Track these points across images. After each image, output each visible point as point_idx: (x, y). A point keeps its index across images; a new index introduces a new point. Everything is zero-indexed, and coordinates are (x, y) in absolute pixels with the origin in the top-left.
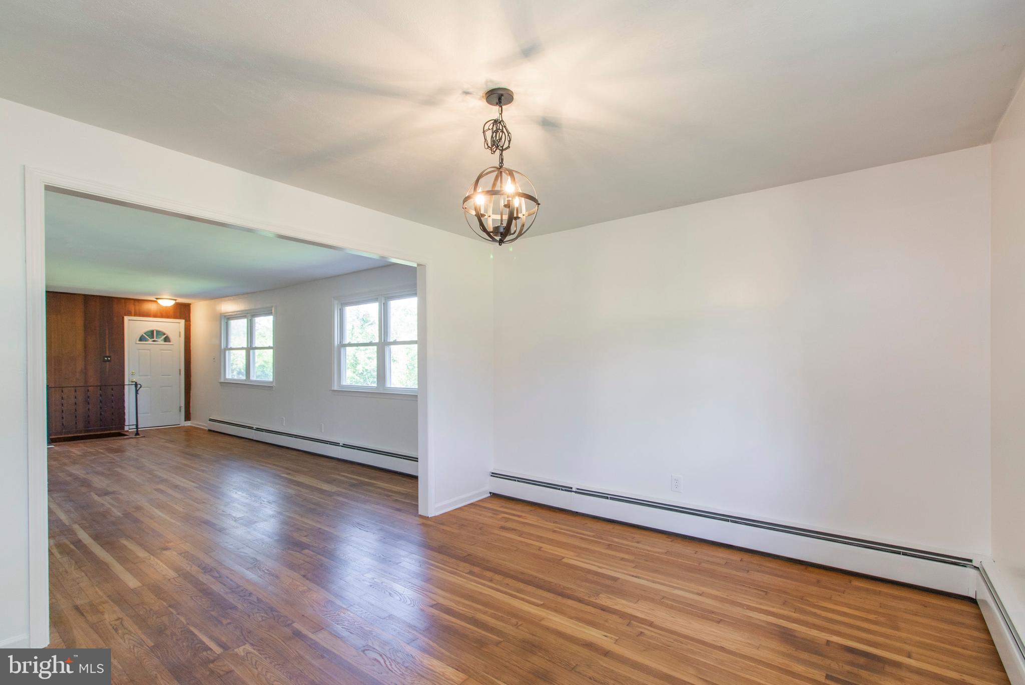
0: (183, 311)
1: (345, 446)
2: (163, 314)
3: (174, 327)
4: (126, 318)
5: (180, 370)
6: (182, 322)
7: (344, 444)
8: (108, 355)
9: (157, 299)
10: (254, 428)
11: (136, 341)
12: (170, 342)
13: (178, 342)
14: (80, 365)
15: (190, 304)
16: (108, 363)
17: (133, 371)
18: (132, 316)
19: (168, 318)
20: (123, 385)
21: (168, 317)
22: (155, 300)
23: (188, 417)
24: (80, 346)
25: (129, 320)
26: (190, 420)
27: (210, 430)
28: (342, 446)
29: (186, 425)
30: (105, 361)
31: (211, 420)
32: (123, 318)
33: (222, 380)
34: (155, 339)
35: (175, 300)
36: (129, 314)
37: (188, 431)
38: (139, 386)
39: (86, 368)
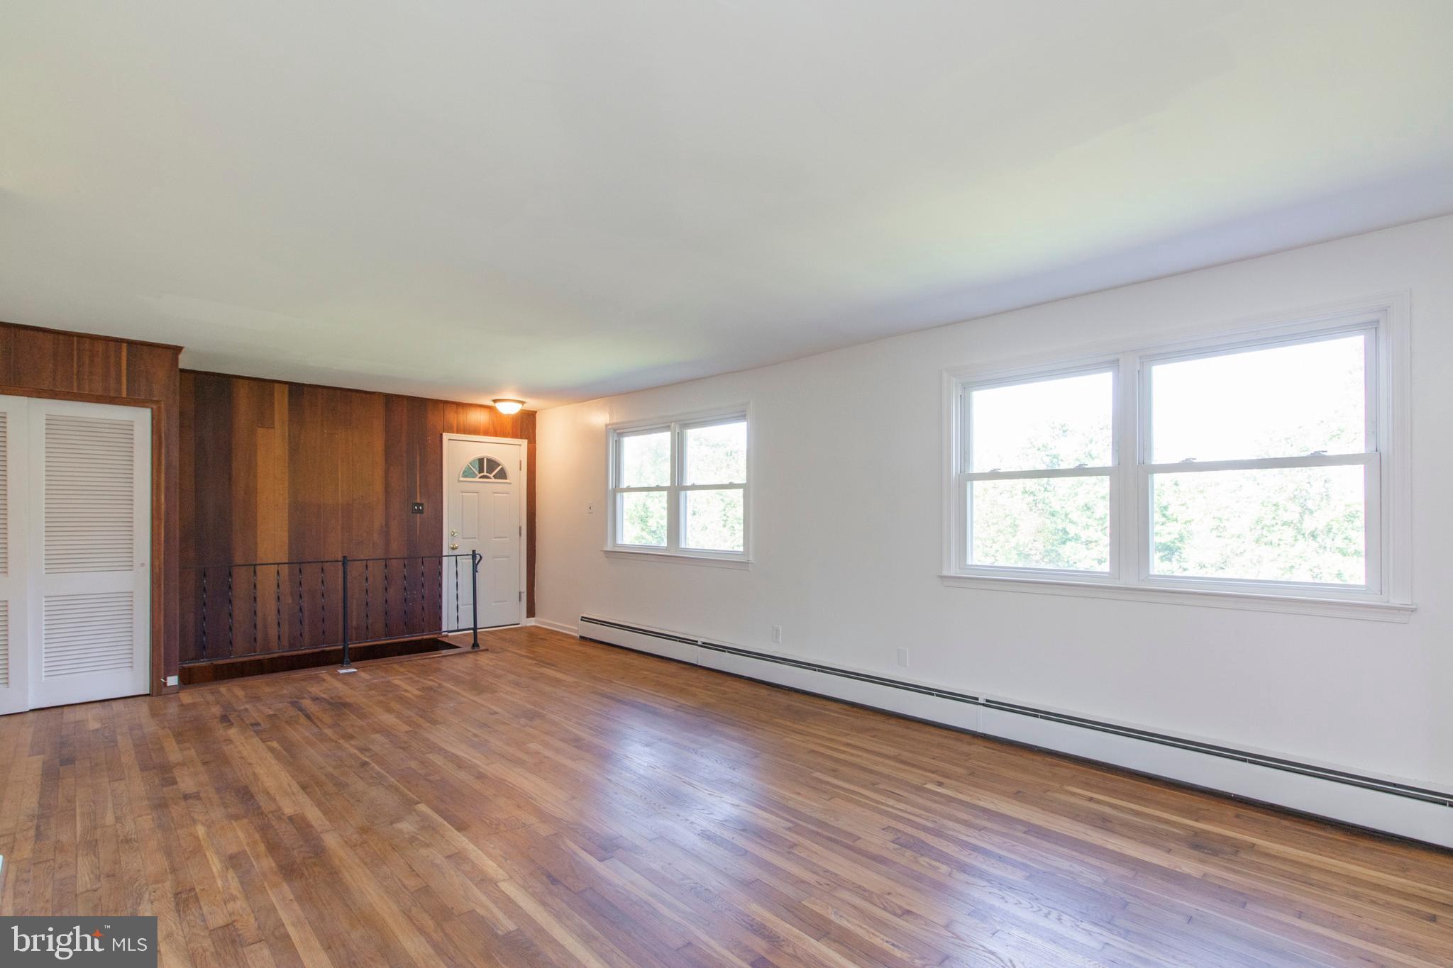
0: (525, 426)
1: (990, 704)
2: (498, 429)
3: (510, 452)
4: (446, 436)
5: (520, 528)
6: (524, 442)
7: (987, 701)
8: (418, 501)
9: (495, 401)
10: (700, 643)
11: (459, 478)
12: (506, 479)
13: (518, 478)
14: (379, 521)
15: (536, 412)
16: (418, 515)
17: (454, 531)
18: (453, 432)
19: (504, 437)
20: (441, 556)
21: (504, 435)
22: (491, 404)
23: (531, 613)
24: (379, 486)
25: (450, 440)
26: (534, 617)
27: (582, 637)
28: (983, 705)
29: (528, 625)
30: (414, 512)
31: (584, 619)
32: (441, 435)
33: (609, 548)
34: (485, 474)
35: (523, 403)
36: (450, 430)
37: (535, 636)
38: (478, 557)
39: (387, 525)
